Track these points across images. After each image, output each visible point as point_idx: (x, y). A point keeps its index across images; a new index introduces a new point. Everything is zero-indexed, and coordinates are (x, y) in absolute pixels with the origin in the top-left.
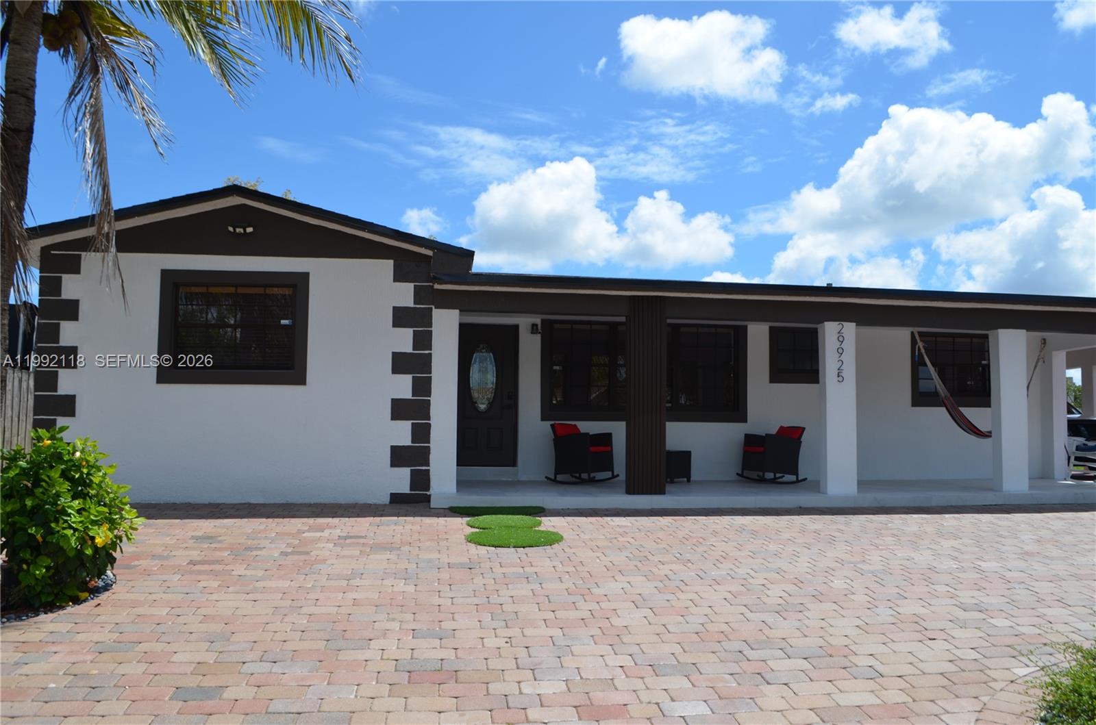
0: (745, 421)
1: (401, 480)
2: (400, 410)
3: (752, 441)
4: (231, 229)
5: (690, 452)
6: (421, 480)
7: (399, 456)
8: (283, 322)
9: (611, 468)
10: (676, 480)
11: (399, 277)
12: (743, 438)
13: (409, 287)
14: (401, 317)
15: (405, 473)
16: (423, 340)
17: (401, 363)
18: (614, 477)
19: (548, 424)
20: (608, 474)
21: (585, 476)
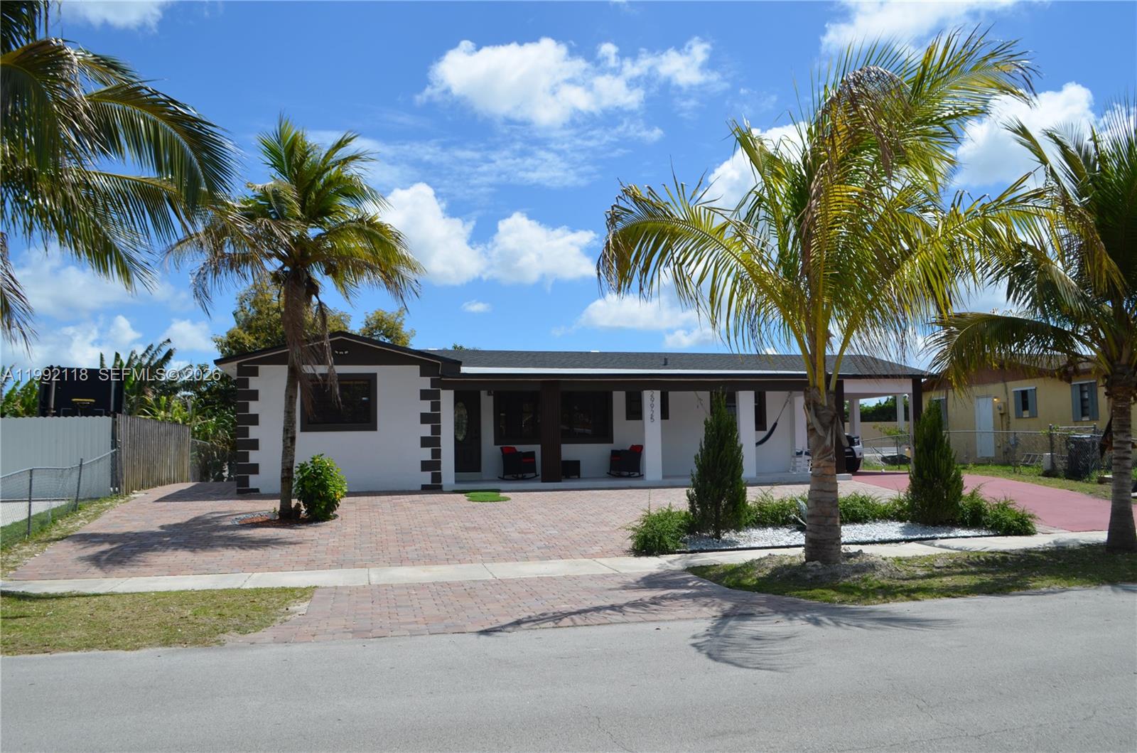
0: (612, 443)
1: (427, 478)
2: (425, 442)
3: (615, 454)
4: (337, 352)
5: (579, 461)
6: (437, 478)
7: (425, 466)
8: (364, 399)
9: (534, 471)
10: (571, 477)
11: (423, 374)
12: (610, 452)
13: (428, 380)
14: (424, 395)
15: (429, 474)
16: (436, 406)
17: (425, 418)
18: (536, 476)
19: (499, 447)
20: (533, 475)
21: (520, 476)
